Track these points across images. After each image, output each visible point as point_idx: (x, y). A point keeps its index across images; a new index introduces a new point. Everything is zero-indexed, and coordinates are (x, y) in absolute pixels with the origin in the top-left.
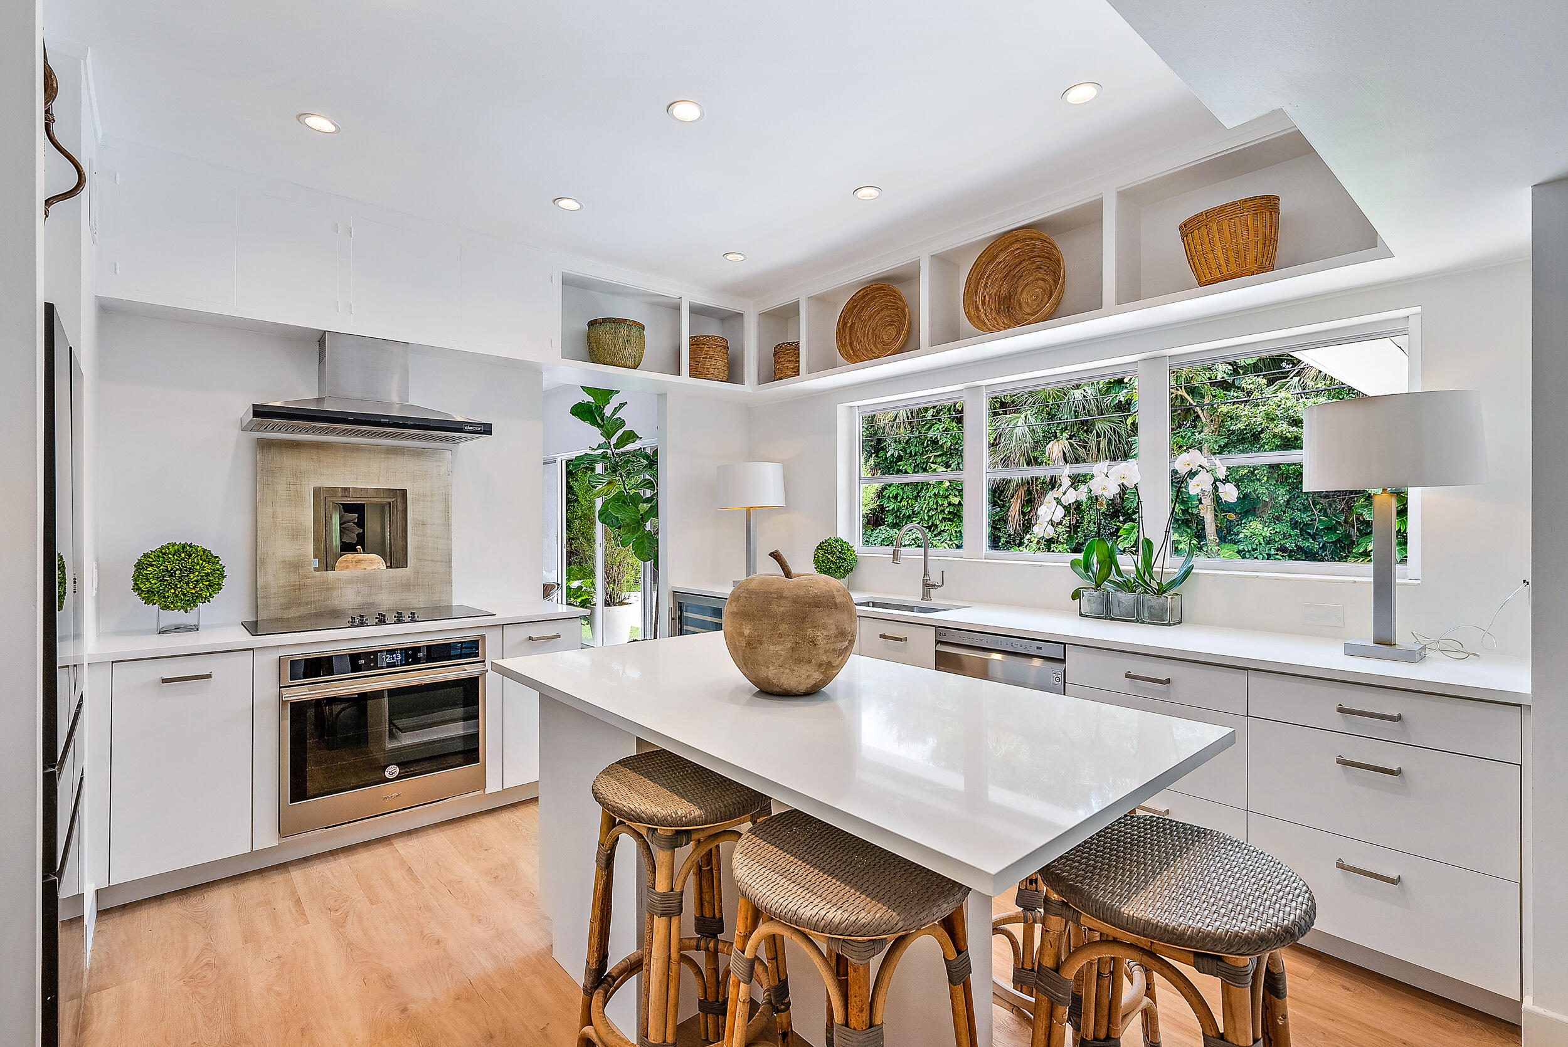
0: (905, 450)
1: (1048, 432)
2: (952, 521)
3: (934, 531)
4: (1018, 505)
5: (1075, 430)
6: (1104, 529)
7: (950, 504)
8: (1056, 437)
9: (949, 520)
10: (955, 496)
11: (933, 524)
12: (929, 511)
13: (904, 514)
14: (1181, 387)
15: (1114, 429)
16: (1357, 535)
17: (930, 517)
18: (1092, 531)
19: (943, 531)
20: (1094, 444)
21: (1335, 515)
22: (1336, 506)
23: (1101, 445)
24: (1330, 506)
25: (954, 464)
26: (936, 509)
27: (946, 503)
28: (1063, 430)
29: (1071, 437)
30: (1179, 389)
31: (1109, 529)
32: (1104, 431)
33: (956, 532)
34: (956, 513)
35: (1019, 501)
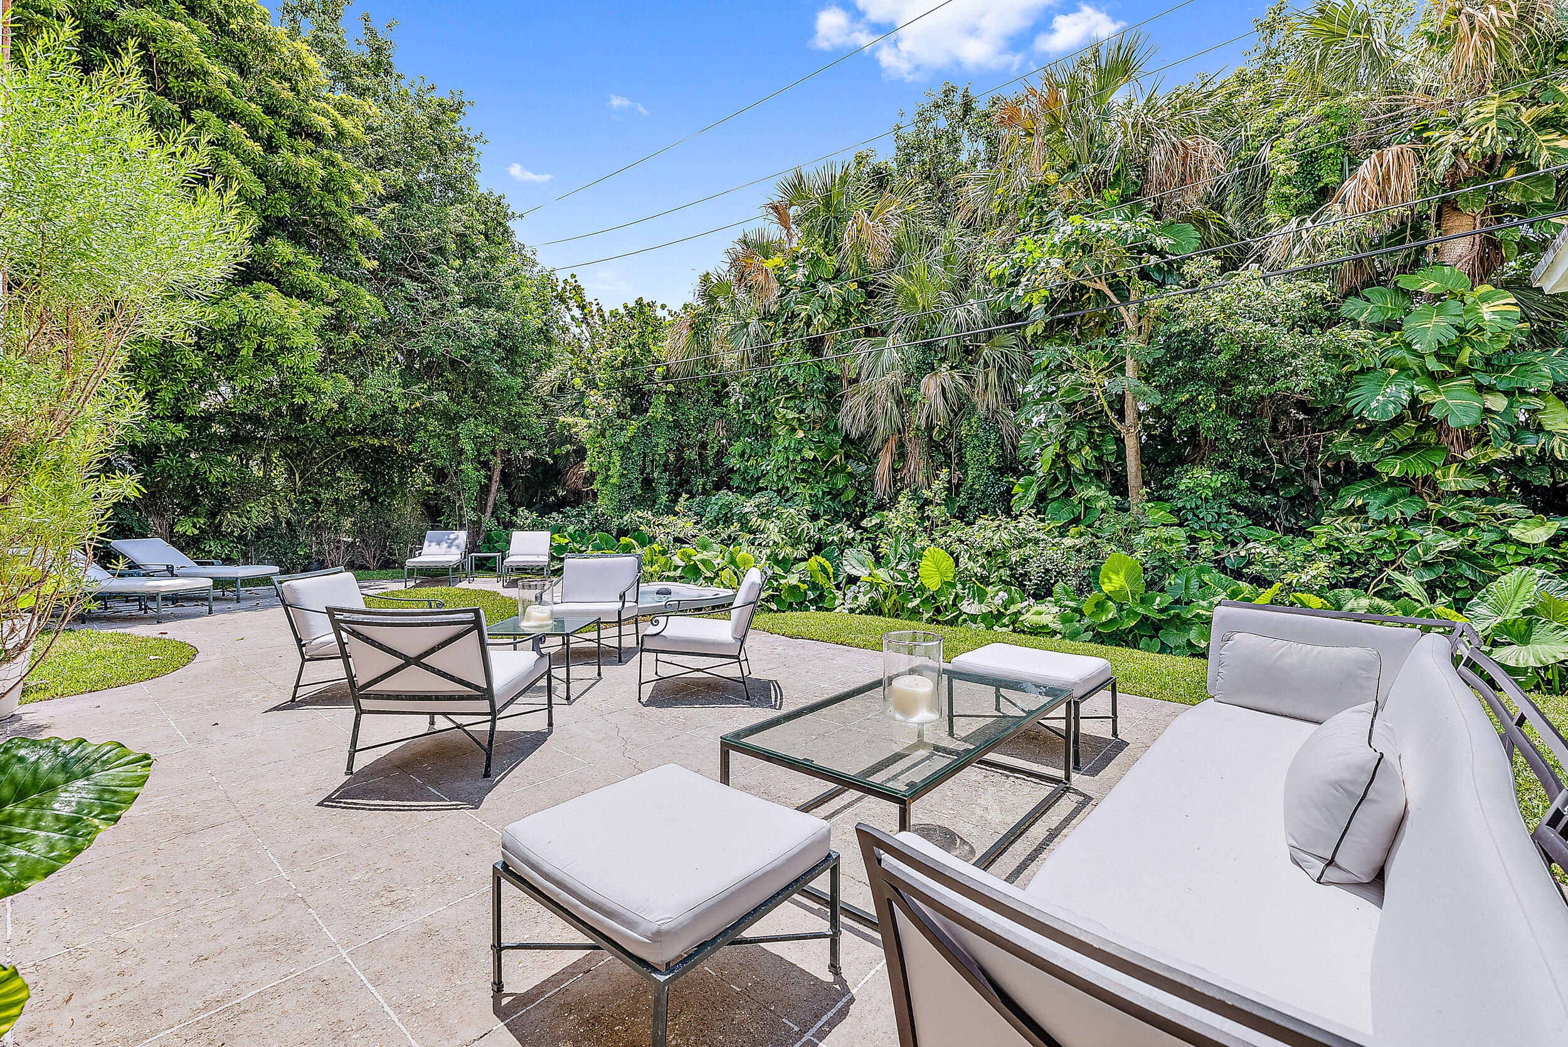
0: (754, 396)
1: (924, 362)
2: (807, 482)
3: (784, 495)
4: (888, 460)
5: (958, 360)
6: (993, 487)
7: (803, 460)
8: (933, 369)
9: (803, 481)
10: (810, 449)
11: (783, 488)
12: (778, 469)
13: (752, 476)
14: (1100, 278)
15: (1006, 354)
16: (1320, 488)
17: (780, 478)
18: (976, 490)
19: (795, 495)
20: (981, 378)
21: (1292, 462)
22: (1294, 450)
23: (990, 379)
24: (1287, 449)
25: (808, 409)
26: (787, 467)
27: (798, 458)
28: (943, 360)
29: (952, 368)
30: (1098, 281)
31: (999, 488)
32: (994, 358)
33: (810, 495)
34: (810, 472)
35: (889, 455)
